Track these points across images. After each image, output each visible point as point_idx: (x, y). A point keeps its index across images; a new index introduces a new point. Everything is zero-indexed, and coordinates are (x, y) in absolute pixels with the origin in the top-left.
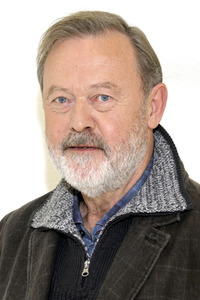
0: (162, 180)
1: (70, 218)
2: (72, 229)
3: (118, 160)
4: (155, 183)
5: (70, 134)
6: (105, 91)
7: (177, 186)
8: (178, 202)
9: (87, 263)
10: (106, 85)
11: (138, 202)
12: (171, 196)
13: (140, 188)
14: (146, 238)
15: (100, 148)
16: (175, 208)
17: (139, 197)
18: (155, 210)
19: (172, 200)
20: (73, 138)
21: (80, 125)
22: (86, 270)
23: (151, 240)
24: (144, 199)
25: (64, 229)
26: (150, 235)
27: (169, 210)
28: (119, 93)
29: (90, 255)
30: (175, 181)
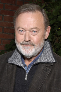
0: (48, 53)
7: (52, 55)
8: (53, 60)
9: (26, 76)
11: (42, 59)
12: (51, 58)
14: (44, 70)
17: (41, 57)
18: (47, 62)
22: (26, 78)
24: (43, 58)
25: (20, 65)
26: (45, 69)
27: (51, 62)
28: (39, 30)
29: (27, 73)
30: (51, 53)
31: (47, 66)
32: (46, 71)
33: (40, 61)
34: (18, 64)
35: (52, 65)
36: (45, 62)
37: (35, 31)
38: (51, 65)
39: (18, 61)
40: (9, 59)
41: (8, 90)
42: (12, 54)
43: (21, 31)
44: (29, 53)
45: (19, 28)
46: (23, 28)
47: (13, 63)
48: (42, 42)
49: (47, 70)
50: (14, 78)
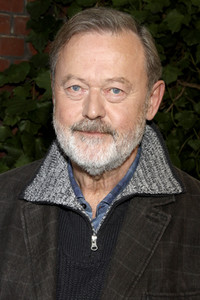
0: (155, 164)
1: (74, 195)
2: (79, 206)
3: (123, 145)
5: (83, 120)
6: (117, 85)
7: (169, 170)
9: (94, 238)
10: (121, 80)
11: (139, 184)
12: (166, 180)
14: (148, 216)
15: (109, 132)
20: (85, 124)
21: (93, 113)
22: (94, 245)
24: (144, 181)
25: (73, 206)
26: (151, 214)
27: (168, 192)
28: (130, 88)
29: (95, 230)
30: (167, 166)
31: (156, 207)
32: (157, 221)
33: (135, 191)
34: (64, 203)
35: (173, 202)
36: (151, 192)
37: (117, 90)
38: (171, 201)
39: (63, 191)
40: (30, 188)
41: (37, 284)
42: (37, 172)
43: (76, 87)
44: (95, 159)
45: (69, 78)
46: (82, 77)
47: (45, 199)
48: (138, 126)
49: (158, 217)
50: (52, 248)
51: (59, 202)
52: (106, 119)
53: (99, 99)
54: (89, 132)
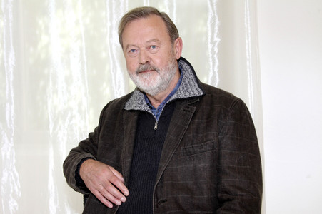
1: (145, 103)
2: (147, 109)
3: (164, 75)
4: (186, 84)
5: (139, 66)
6: (154, 43)
8: (199, 92)
9: (156, 123)
10: (154, 40)
11: (179, 94)
13: (178, 87)
14: (184, 110)
15: (155, 70)
16: (197, 95)
17: (179, 91)
18: (188, 96)
19: (196, 91)
21: (144, 61)
22: (156, 127)
23: (187, 111)
24: (182, 92)
25: (143, 109)
27: (195, 96)
28: (160, 44)
29: (157, 120)
31: (189, 105)
32: (189, 111)
33: (176, 97)
34: (139, 109)
37: (154, 47)
38: (197, 101)
40: (127, 103)
47: (132, 109)
48: (170, 63)
49: (190, 109)
51: (136, 109)
52: (151, 63)
53: (145, 53)
54: (144, 72)
